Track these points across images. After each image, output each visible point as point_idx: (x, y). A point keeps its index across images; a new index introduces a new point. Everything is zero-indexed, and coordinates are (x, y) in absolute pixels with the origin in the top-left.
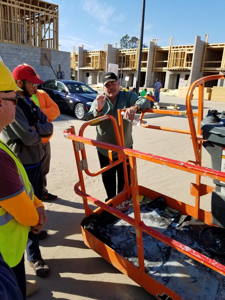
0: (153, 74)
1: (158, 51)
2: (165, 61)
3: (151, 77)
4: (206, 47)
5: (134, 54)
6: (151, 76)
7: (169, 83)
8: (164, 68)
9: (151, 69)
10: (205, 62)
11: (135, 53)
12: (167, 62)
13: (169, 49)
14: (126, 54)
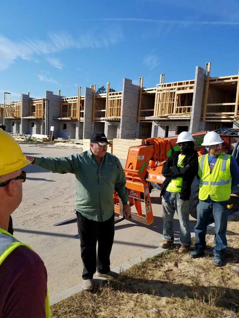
0: (93, 125)
4: (141, 93)
5: (75, 102)
6: (91, 127)
8: (102, 118)
9: (91, 119)
10: (142, 110)
12: (105, 111)
14: (69, 103)
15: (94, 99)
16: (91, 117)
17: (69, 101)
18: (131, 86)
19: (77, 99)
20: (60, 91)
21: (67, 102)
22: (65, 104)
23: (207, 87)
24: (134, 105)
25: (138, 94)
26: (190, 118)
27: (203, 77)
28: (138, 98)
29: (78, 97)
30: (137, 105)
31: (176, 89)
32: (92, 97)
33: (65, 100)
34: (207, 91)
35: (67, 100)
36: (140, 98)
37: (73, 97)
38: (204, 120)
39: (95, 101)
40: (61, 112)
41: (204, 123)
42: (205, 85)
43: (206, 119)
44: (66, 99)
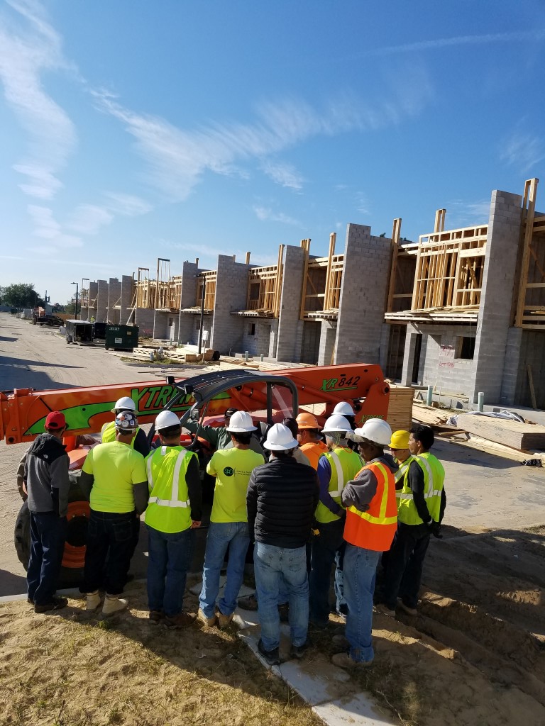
0: (300, 328)
1: (310, 269)
2: (319, 295)
3: (297, 334)
4: (395, 256)
5: (273, 277)
6: (297, 331)
7: (326, 351)
8: (318, 313)
9: (297, 314)
10: (395, 296)
11: (274, 274)
12: (324, 297)
13: (327, 264)
14: (262, 278)
15: (306, 270)
16: (298, 309)
17: (263, 276)
18: (367, 241)
19: (277, 271)
20: (249, 253)
21: (258, 276)
22: (255, 281)
23: (528, 239)
24: (376, 283)
25: (389, 258)
26: (475, 320)
27: (518, 216)
28: (387, 267)
29: (277, 266)
30: (386, 283)
31: (460, 247)
32: (300, 266)
33: (255, 274)
34: (527, 250)
35: (260, 274)
36: (393, 268)
37: (270, 267)
38: (519, 323)
39: (306, 275)
40: (249, 297)
41: (519, 333)
42: (523, 236)
43: (525, 322)
44: (257, 270)
